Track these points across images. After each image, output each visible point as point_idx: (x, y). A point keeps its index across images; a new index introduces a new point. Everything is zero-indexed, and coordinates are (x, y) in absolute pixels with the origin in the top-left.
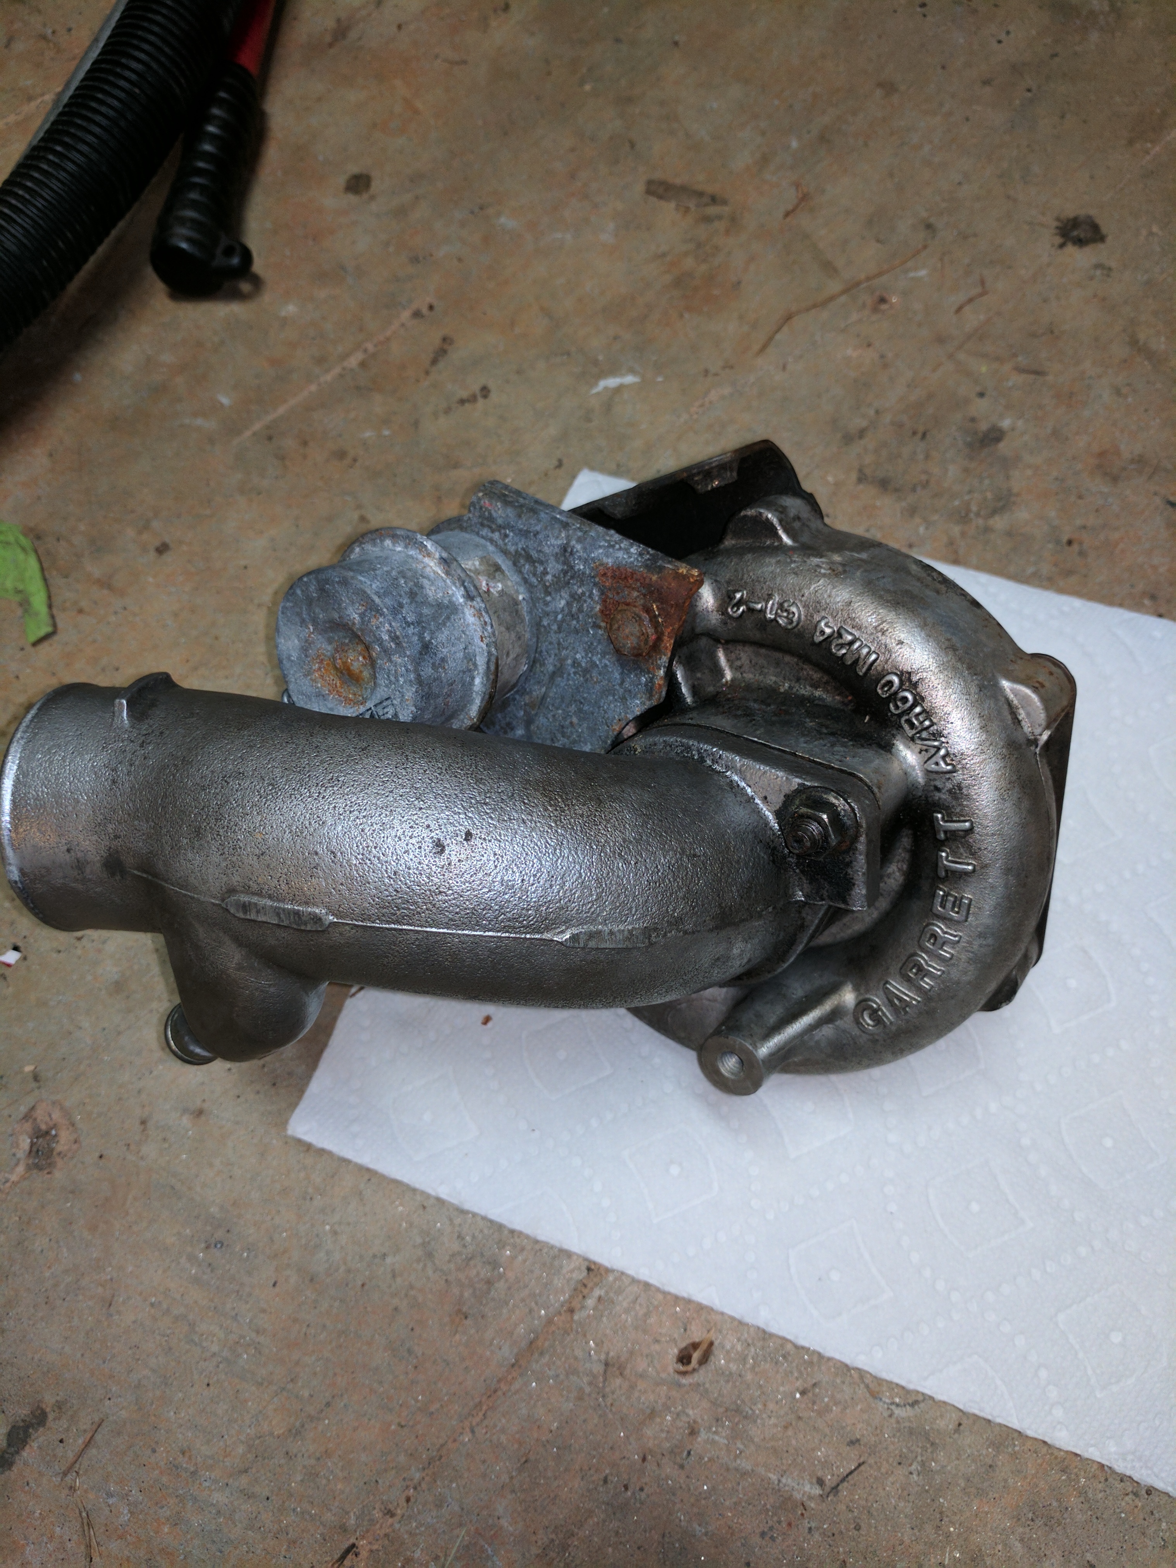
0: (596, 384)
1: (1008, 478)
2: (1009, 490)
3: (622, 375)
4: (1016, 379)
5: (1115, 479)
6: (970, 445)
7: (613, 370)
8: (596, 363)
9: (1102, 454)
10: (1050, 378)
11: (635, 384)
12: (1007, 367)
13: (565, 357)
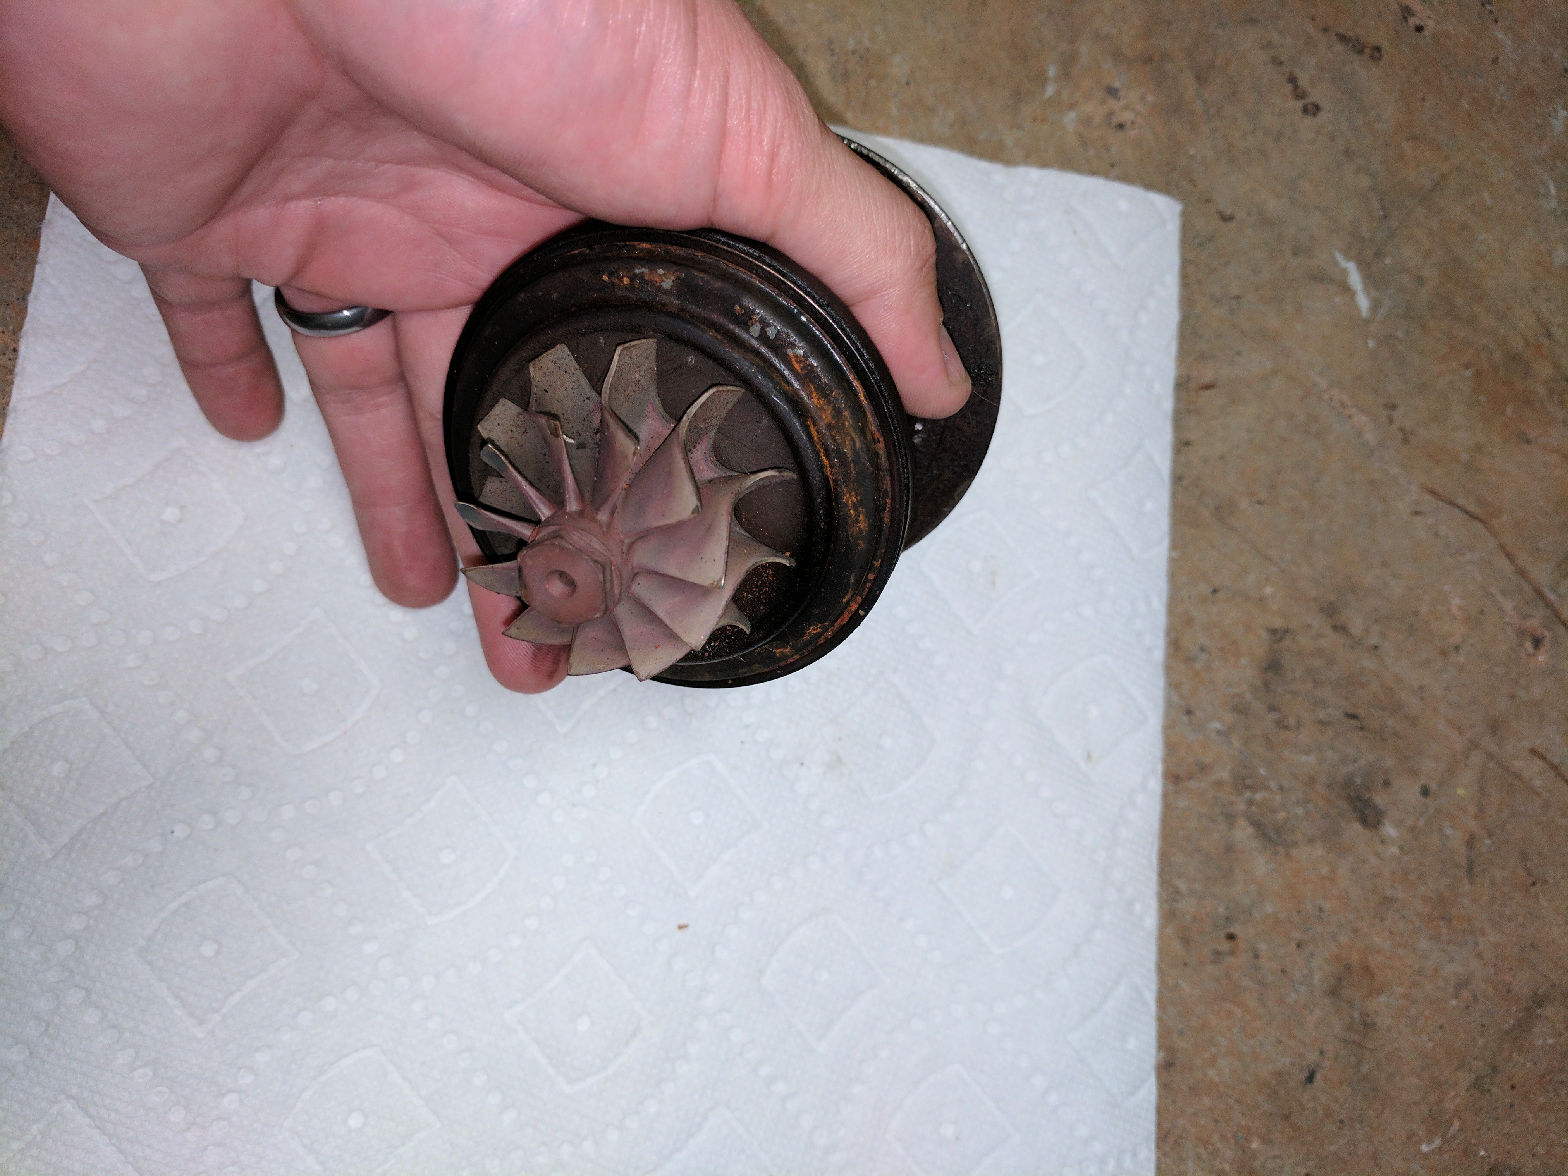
0: (1349, 258)
1: (1311, 840)
2: (1294, 844)
3: (1366, 290)
4: (1456, 839)
5: (1333, 992)
6: (1348, 782)
7: (1371, 279)
8: (1378, 255)
9: (1367, 970)
10: (1467, 887)
11: (1359, 311)
12: (1472, 825)
13: (1381, 213)
